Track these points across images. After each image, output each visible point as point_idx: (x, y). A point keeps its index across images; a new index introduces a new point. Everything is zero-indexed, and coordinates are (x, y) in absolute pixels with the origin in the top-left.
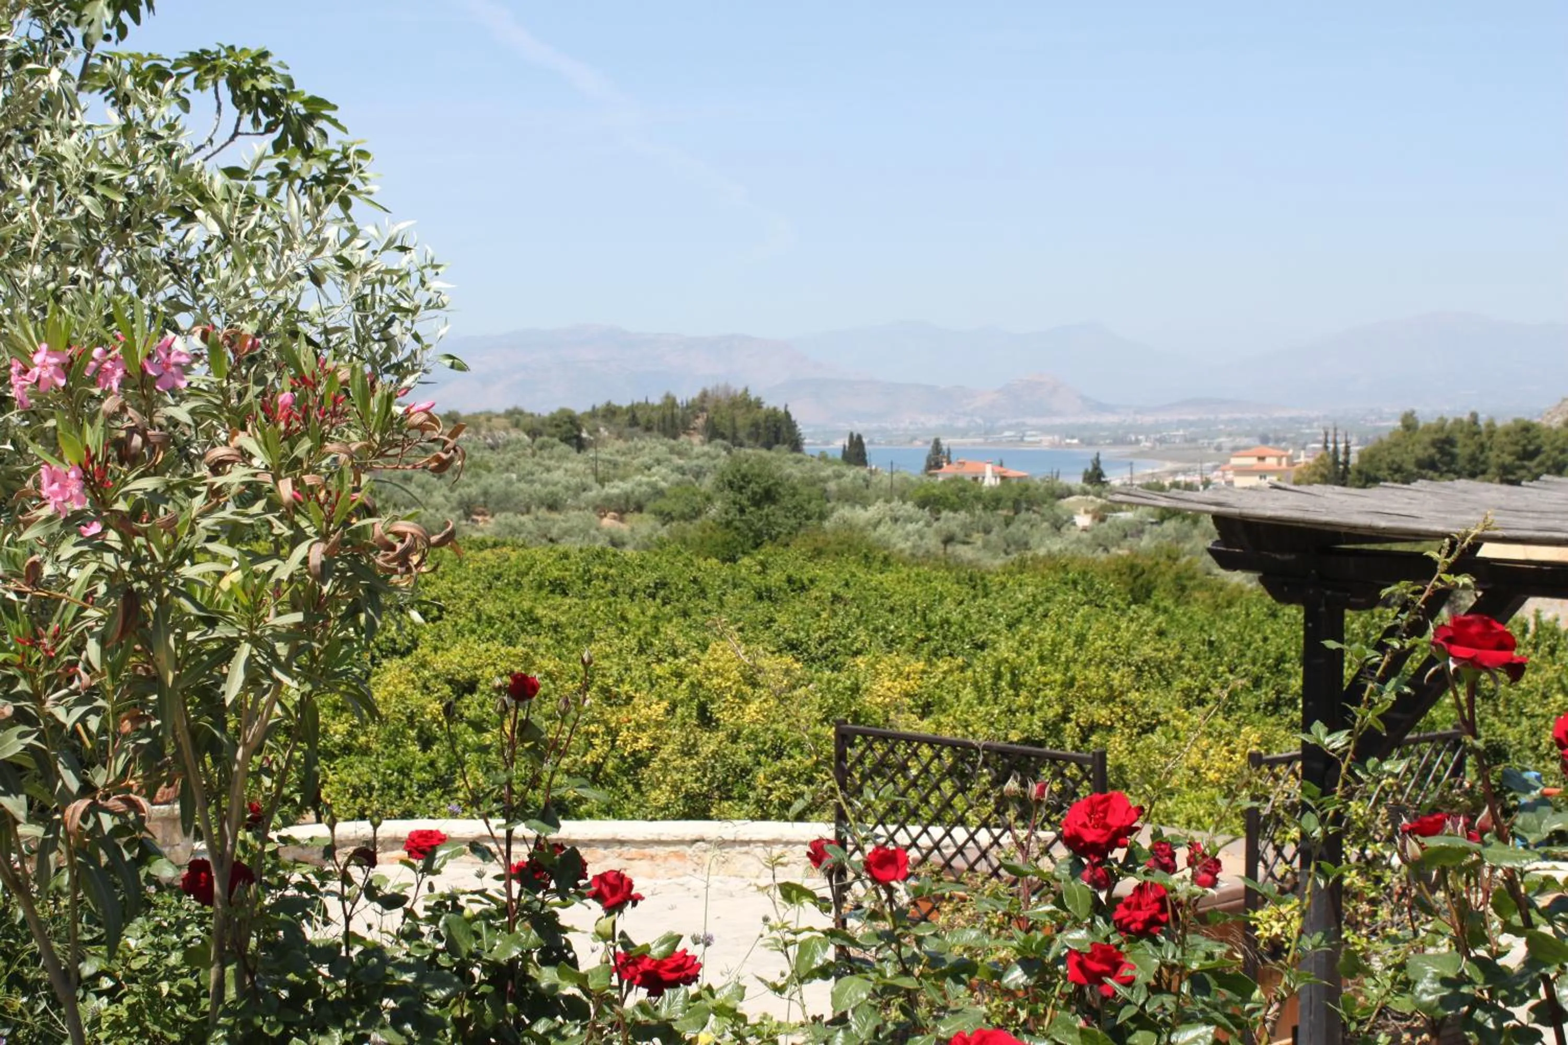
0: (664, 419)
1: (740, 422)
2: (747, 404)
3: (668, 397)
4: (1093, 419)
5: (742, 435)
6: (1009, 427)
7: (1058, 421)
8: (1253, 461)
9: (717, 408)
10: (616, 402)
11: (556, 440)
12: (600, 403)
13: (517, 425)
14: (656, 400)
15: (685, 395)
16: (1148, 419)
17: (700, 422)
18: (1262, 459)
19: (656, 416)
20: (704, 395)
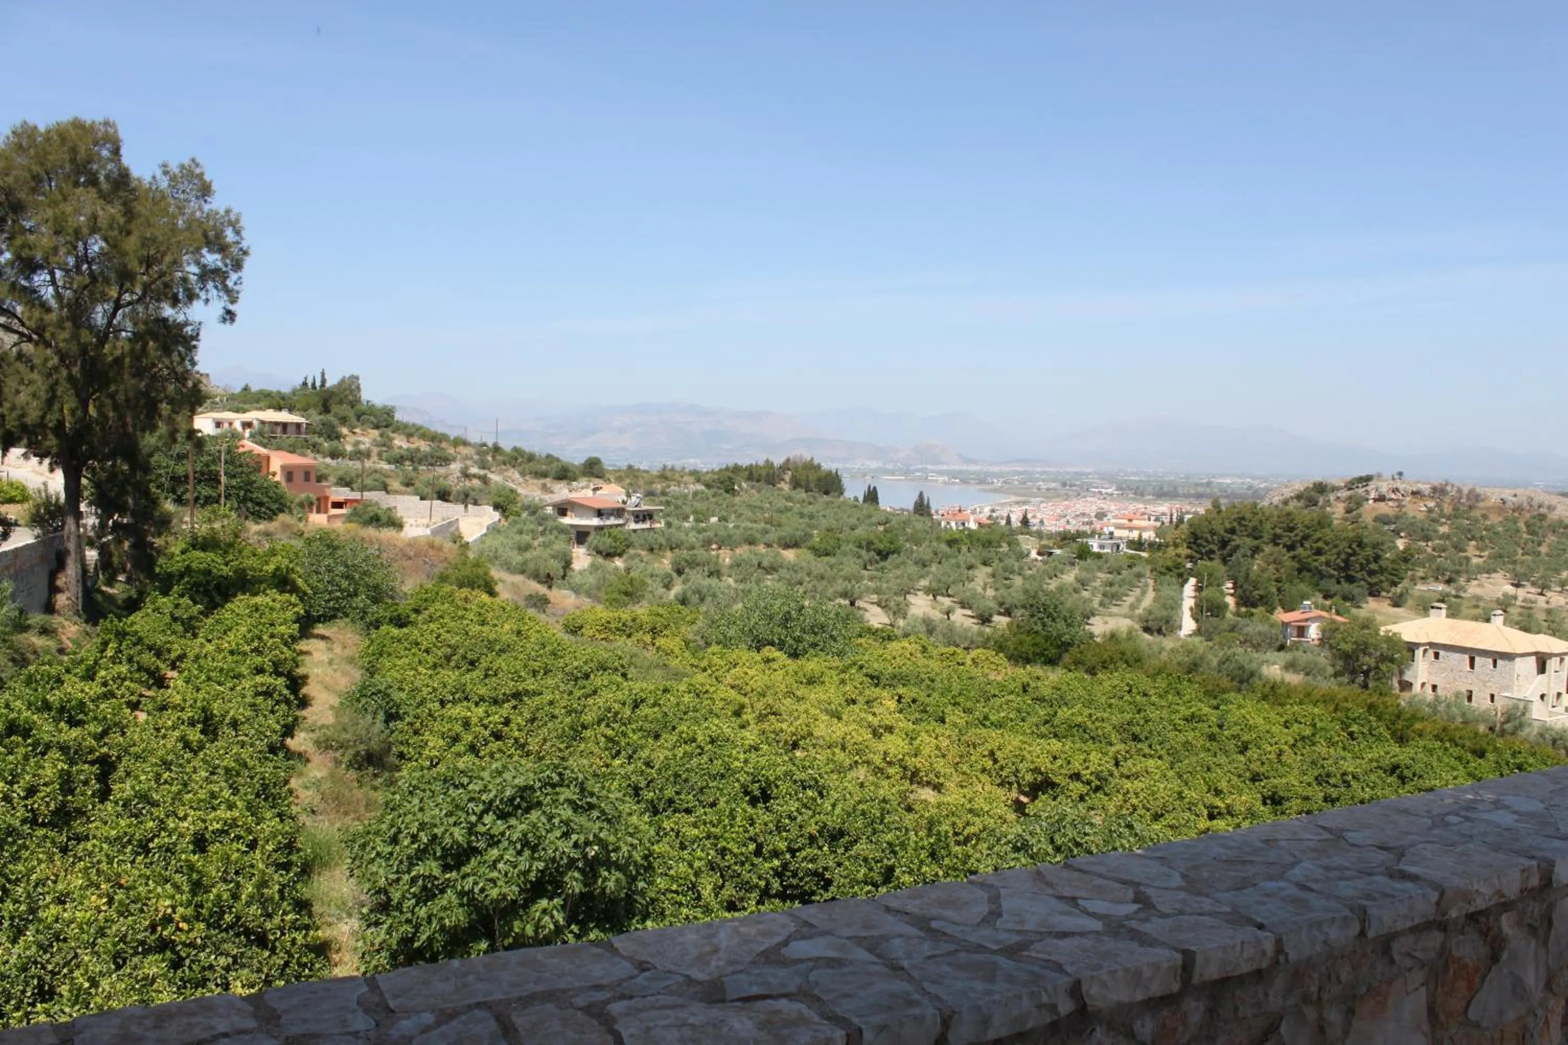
0: (768, 475)
1: (811, 478)
2: (811, 467)
3: (767, 461)
4: (965, 468)
5: (812, 485)
6: (918, 470)
7: (945, 468)
8: (1125, 522)
9: (796, 469)
10: (740, 463)
11: (722, 491)
12: (731, 464)
13: (698, 481)
14: (761, 463)
15: (778, 461)
16: (996, 469)
17: (787, 477)
18: (1130, 520)
19: (764, 473)
20: (788, 460)
